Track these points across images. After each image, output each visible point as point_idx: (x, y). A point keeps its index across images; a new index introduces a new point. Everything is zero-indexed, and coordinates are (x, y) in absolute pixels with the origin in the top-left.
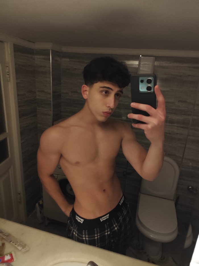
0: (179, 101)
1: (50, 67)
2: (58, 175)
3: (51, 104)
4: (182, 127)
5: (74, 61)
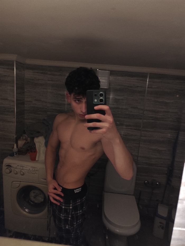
1: (14, 77)
2: (21, 182)
3: (15, 111)
4: (135, 129)
5: (38, 73)
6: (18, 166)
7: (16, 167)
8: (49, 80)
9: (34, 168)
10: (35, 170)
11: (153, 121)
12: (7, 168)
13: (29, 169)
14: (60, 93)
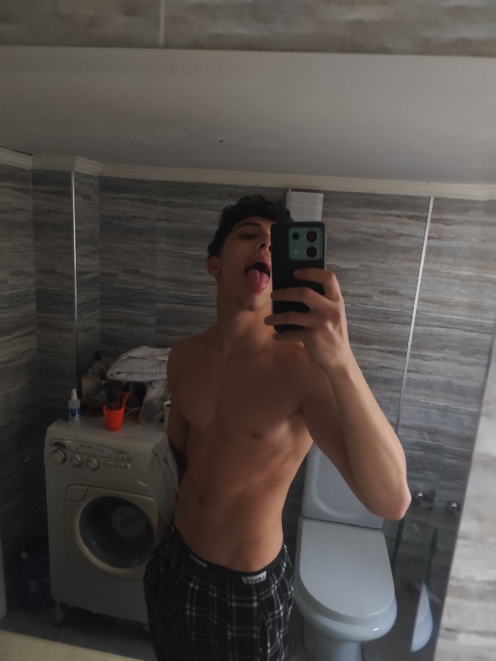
0: (382, 293)
1: (72, 214)
2: (88, 486)
3: (74, 302)
4: (391, 352)
5: (131, 199)
6: (82, 446)
7: (77, 449)
8: (160, 220)
9: (122, 452)
10: (123, 458)
11: (444, 330)
12: (55, 451)
13: (110, 455)
14: (190, 253)
